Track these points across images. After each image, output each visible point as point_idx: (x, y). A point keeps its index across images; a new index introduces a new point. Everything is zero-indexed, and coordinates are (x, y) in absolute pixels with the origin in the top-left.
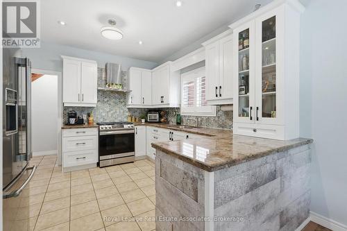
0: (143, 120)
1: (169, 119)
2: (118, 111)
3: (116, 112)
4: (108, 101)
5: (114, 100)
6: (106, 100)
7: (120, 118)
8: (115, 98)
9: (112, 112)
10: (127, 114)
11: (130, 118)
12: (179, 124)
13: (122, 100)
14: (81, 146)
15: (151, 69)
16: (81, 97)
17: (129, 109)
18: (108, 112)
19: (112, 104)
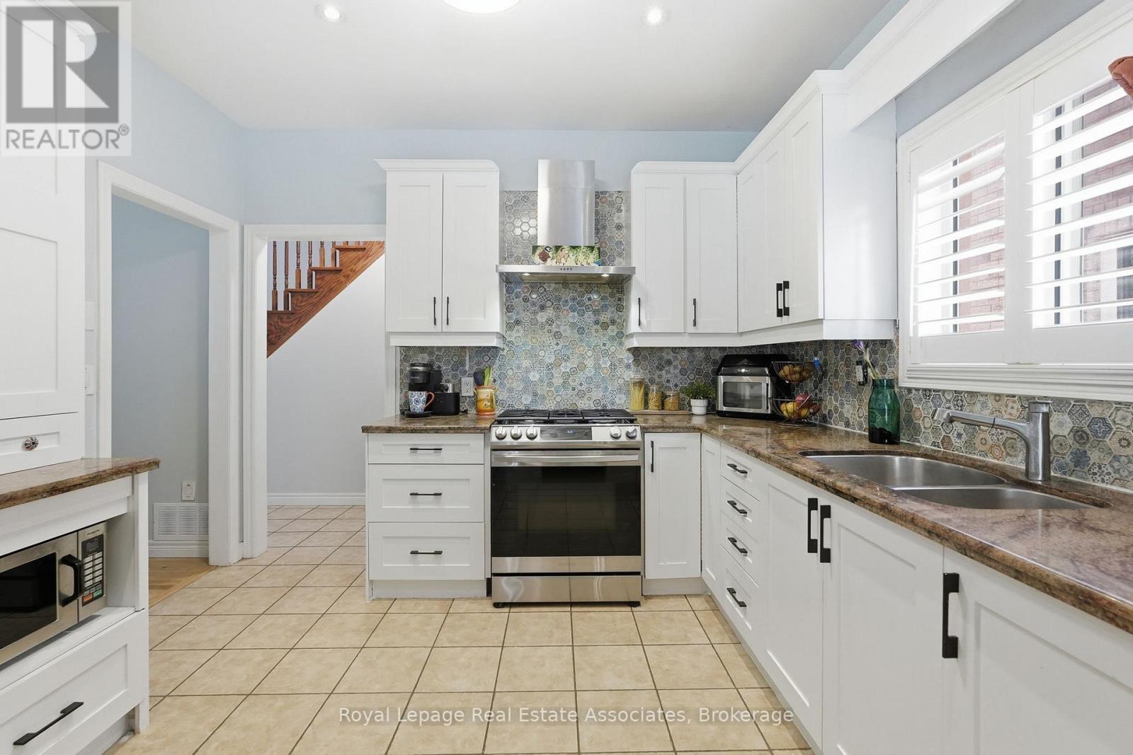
0: (699, 406)
1: (830, 402)
2: (590, 363)
3: (581, 367)
4: (550, 322)
5: (573, 317)
6: (542, 317)
7: (597, 394)
8: (580, 307)
9: (566, 367)
10: (632, 375)
11: (638, 394)
12: (884, 436)
13: (604, 317)
14: (426, 504)
15: (733, 159)
16: (441, 308)
17: (636, 351)
18: (550, 367)
19: (567, 331)
